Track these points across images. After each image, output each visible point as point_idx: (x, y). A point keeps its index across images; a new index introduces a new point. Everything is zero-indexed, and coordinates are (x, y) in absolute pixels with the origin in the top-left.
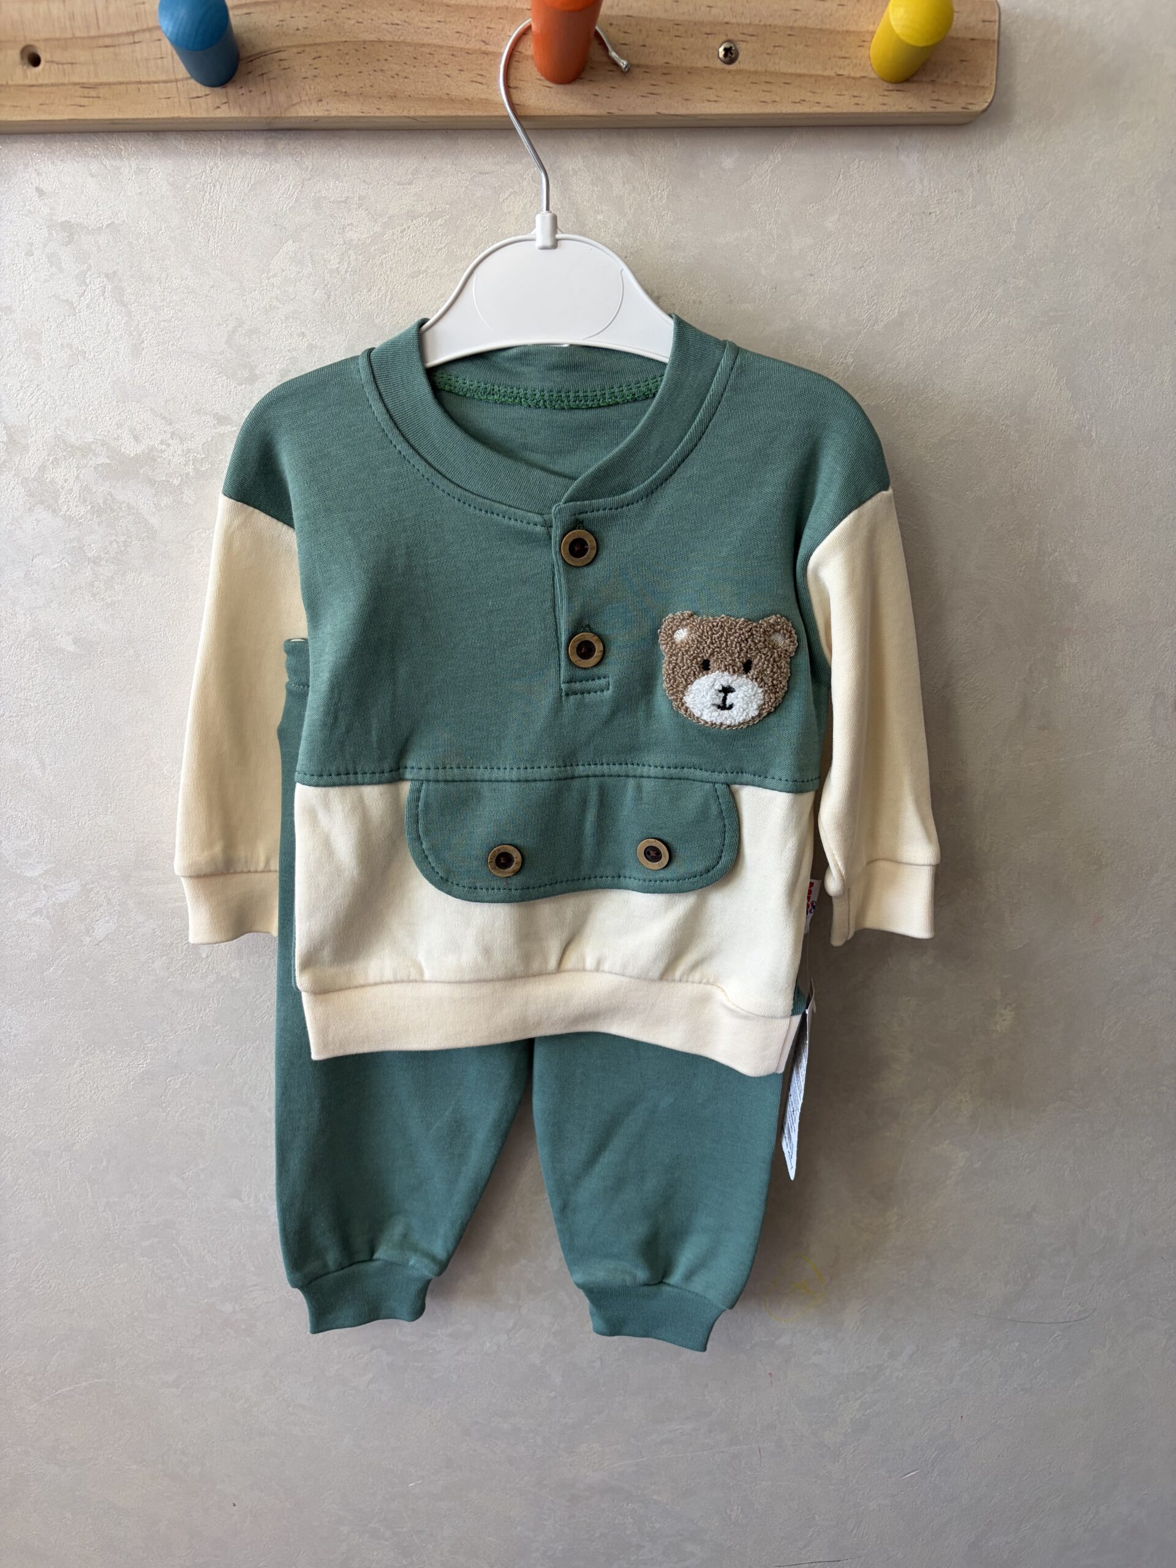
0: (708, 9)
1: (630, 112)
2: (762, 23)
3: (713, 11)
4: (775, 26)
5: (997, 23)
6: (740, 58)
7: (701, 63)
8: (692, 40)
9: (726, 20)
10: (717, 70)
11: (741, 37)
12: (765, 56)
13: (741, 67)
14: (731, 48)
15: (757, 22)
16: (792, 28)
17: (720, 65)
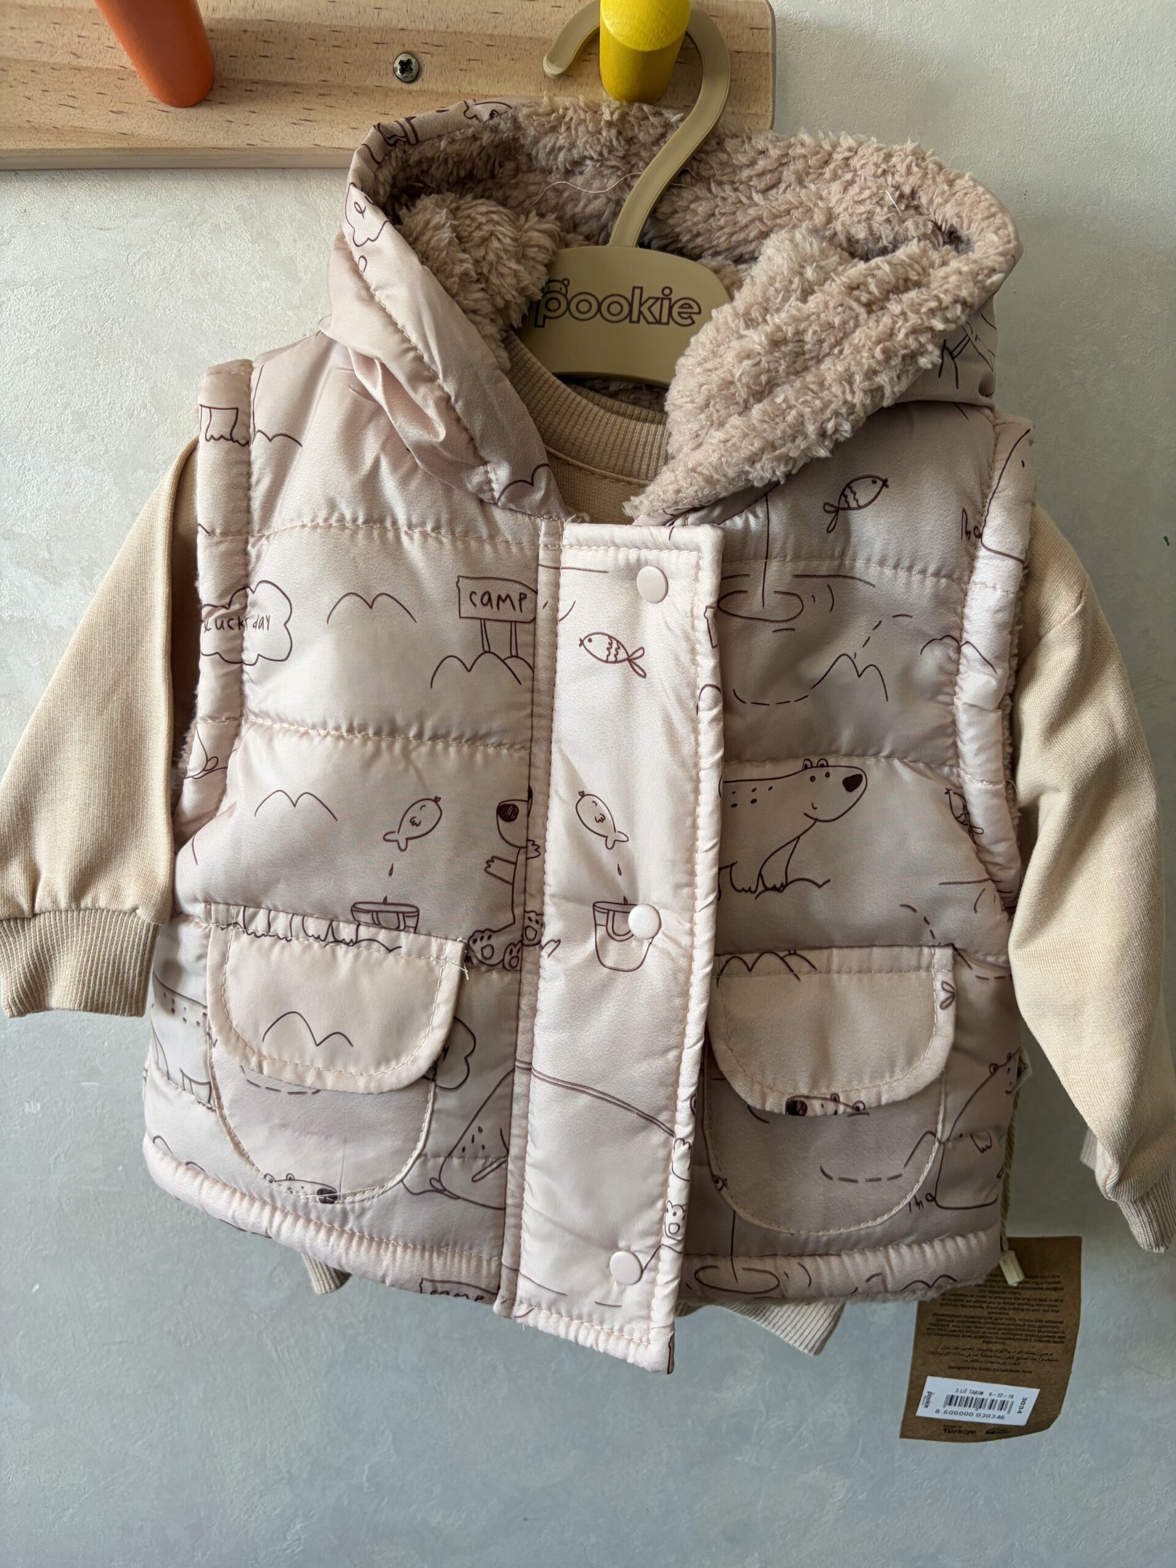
0: (376, 11)
1: (277, 144)
2: (450, 30)
3: (383, 13)
4: (469, 34)
5: (770, 31)
6: (425, 75)
7: (371, 81)
8: (358, 50)
9: (401, 25)
10: (392, 90)
11: (426, 48)
12: (458, 72)
13: (426, 86)
14: (409, 62)
15: (443, 28)
16: (491, 36)
17: (396, 84)
